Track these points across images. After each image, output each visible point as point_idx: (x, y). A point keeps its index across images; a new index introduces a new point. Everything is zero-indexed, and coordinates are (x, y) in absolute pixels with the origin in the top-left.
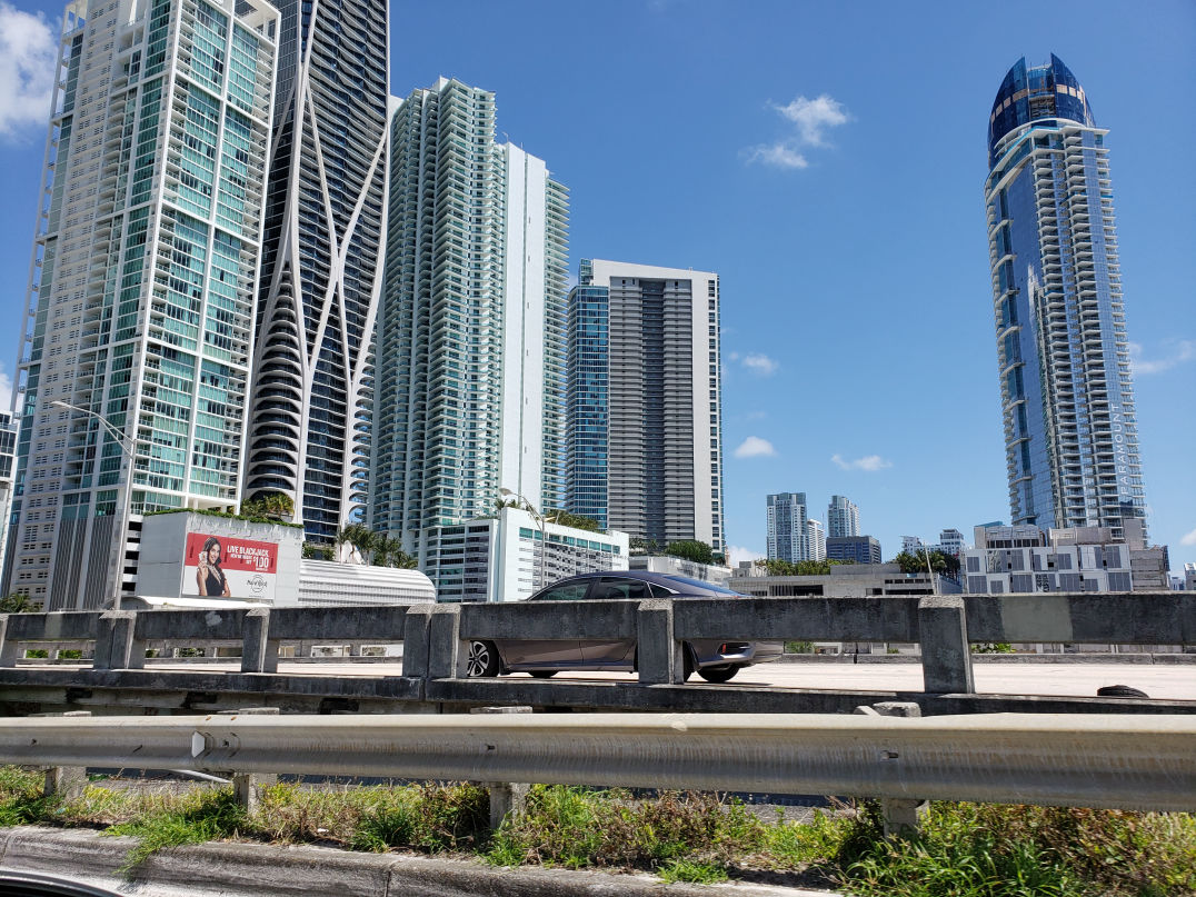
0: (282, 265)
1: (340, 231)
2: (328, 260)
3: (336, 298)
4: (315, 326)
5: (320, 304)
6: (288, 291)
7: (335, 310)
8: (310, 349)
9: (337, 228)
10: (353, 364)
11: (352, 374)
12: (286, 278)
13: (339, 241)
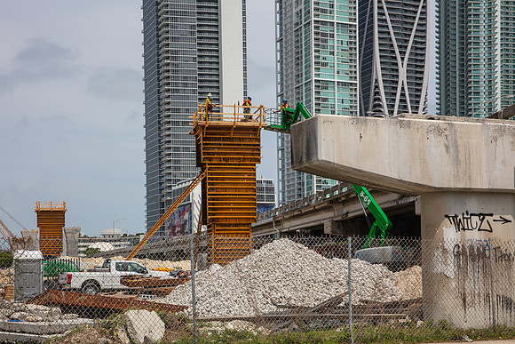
0: (374, 81)
1: (402, 53)
2: (397, 70)
3: (403, 89)
5: (395, 95)
6: (378, 93)
7: (403, 95)
12: (377, 87)
13: (402, 59)
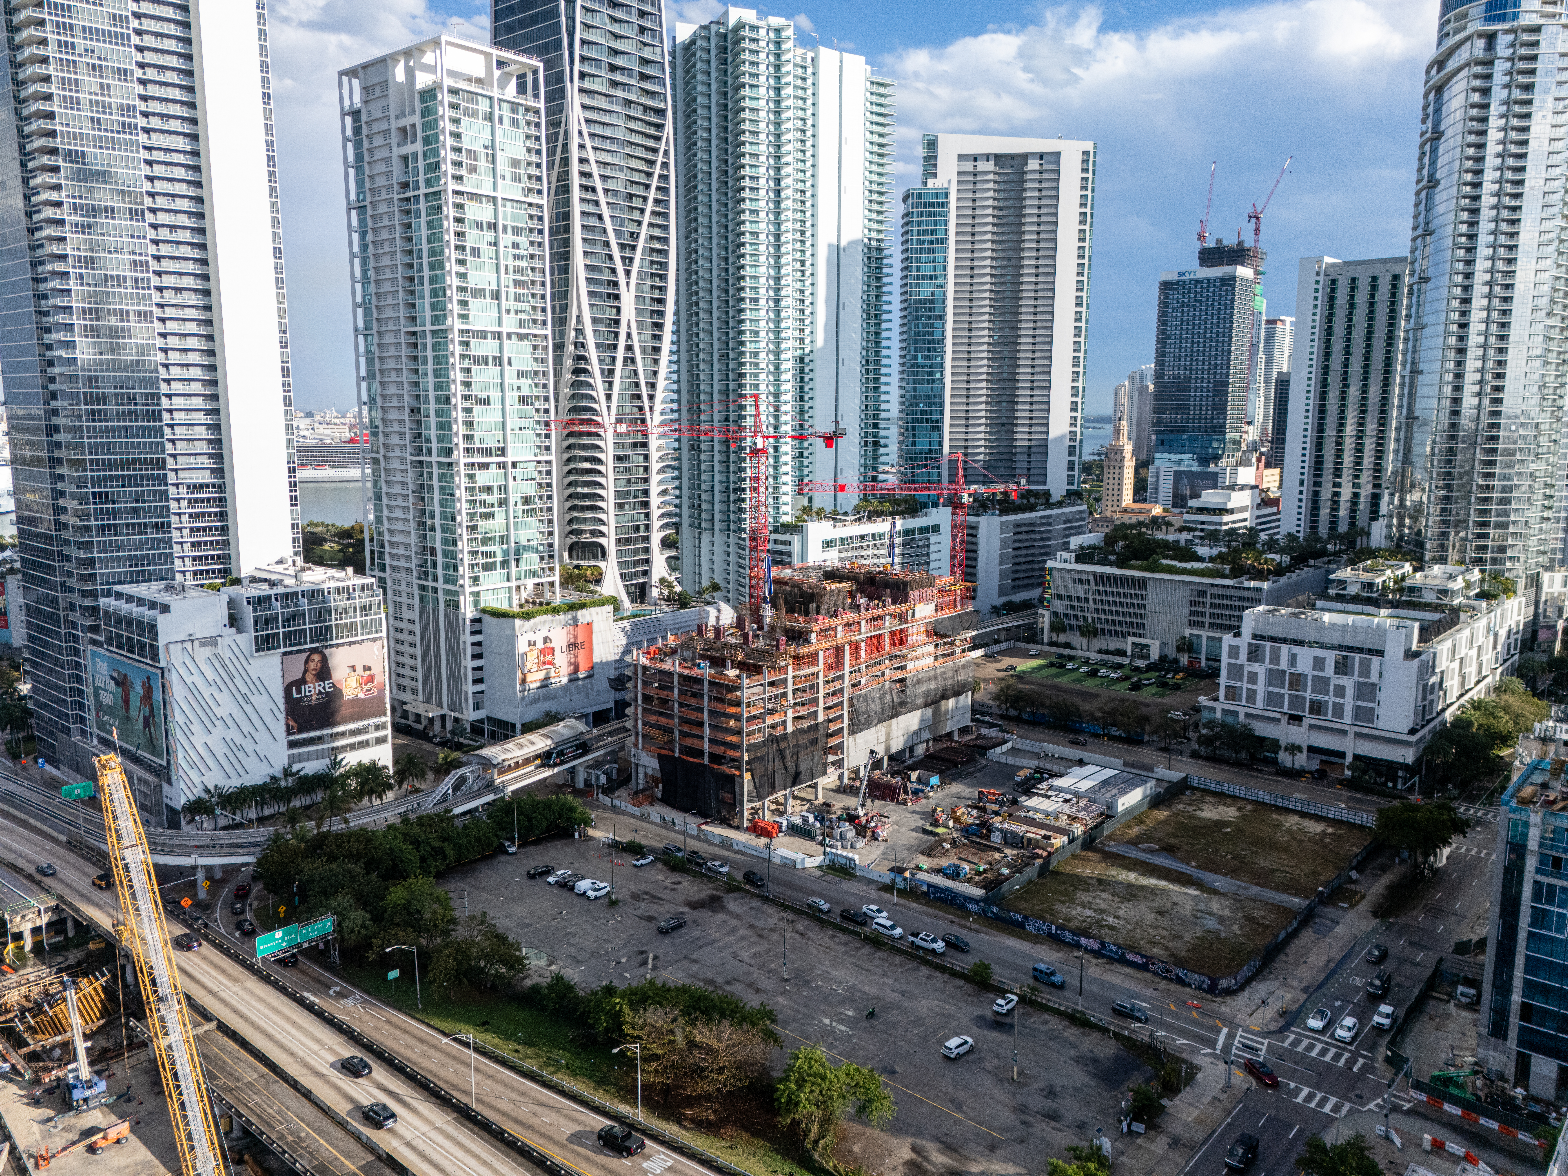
0: (574, 320)
1: (628, 261)
2: (617, 297)
3: (629, 336)
4: (611, 372)
5: (615, 347)
6: (583, 345)
7: (629, 348)
8: (609, 397)
9: (623, 259)
10: (651, 397)
11: (651, 408)
12: (580, 332)
13: (628, 273)
